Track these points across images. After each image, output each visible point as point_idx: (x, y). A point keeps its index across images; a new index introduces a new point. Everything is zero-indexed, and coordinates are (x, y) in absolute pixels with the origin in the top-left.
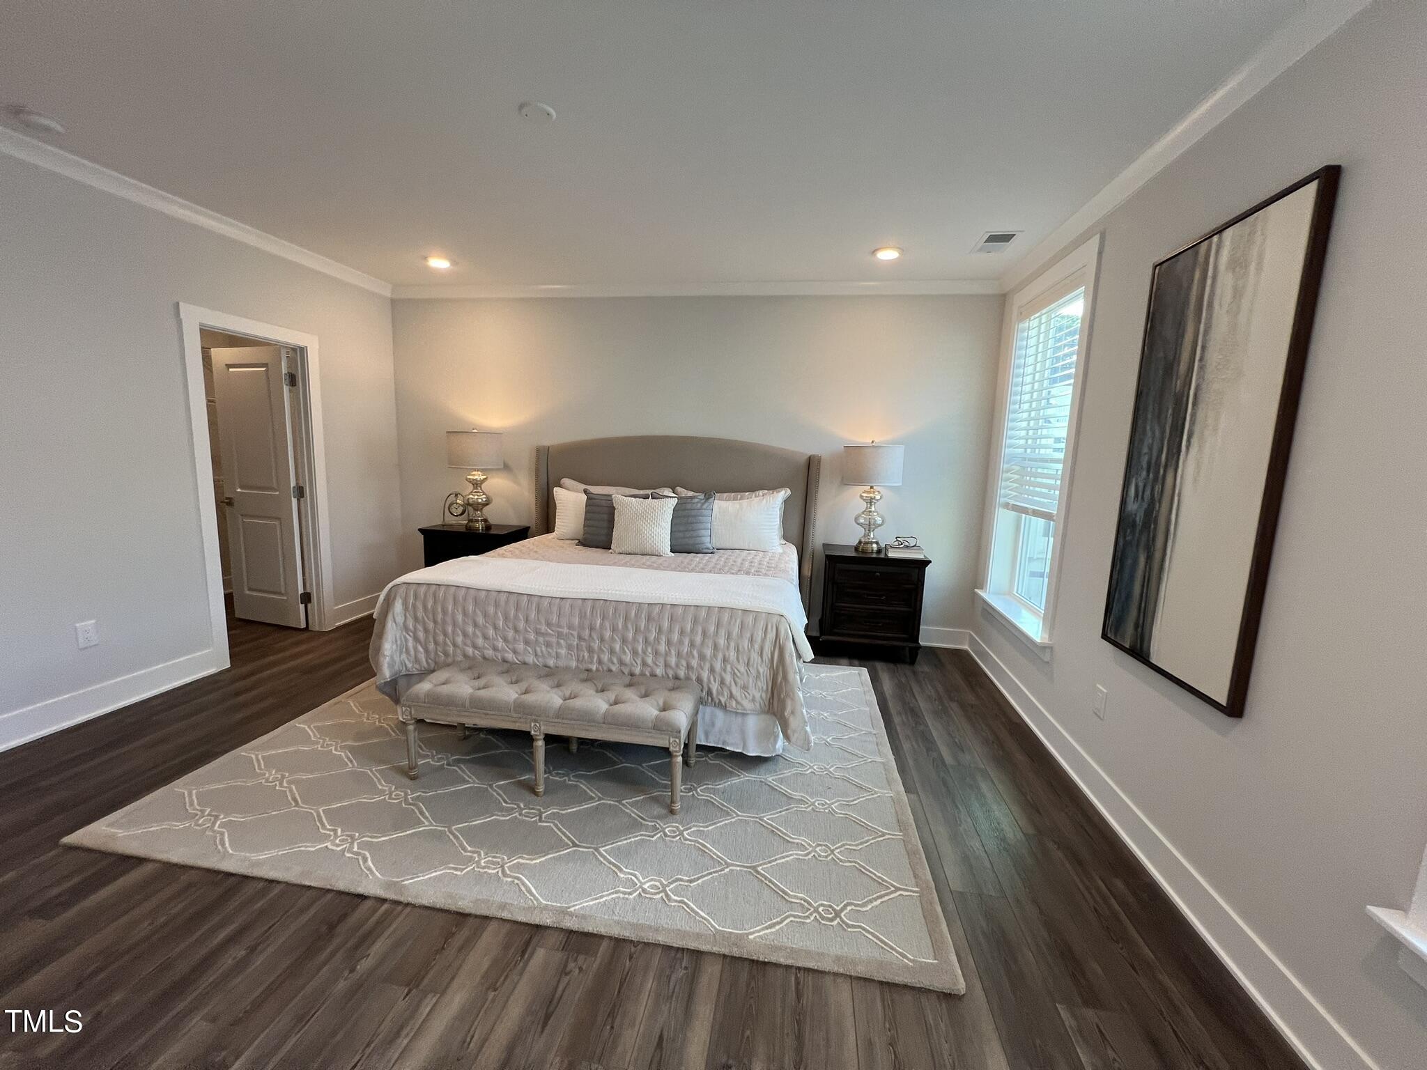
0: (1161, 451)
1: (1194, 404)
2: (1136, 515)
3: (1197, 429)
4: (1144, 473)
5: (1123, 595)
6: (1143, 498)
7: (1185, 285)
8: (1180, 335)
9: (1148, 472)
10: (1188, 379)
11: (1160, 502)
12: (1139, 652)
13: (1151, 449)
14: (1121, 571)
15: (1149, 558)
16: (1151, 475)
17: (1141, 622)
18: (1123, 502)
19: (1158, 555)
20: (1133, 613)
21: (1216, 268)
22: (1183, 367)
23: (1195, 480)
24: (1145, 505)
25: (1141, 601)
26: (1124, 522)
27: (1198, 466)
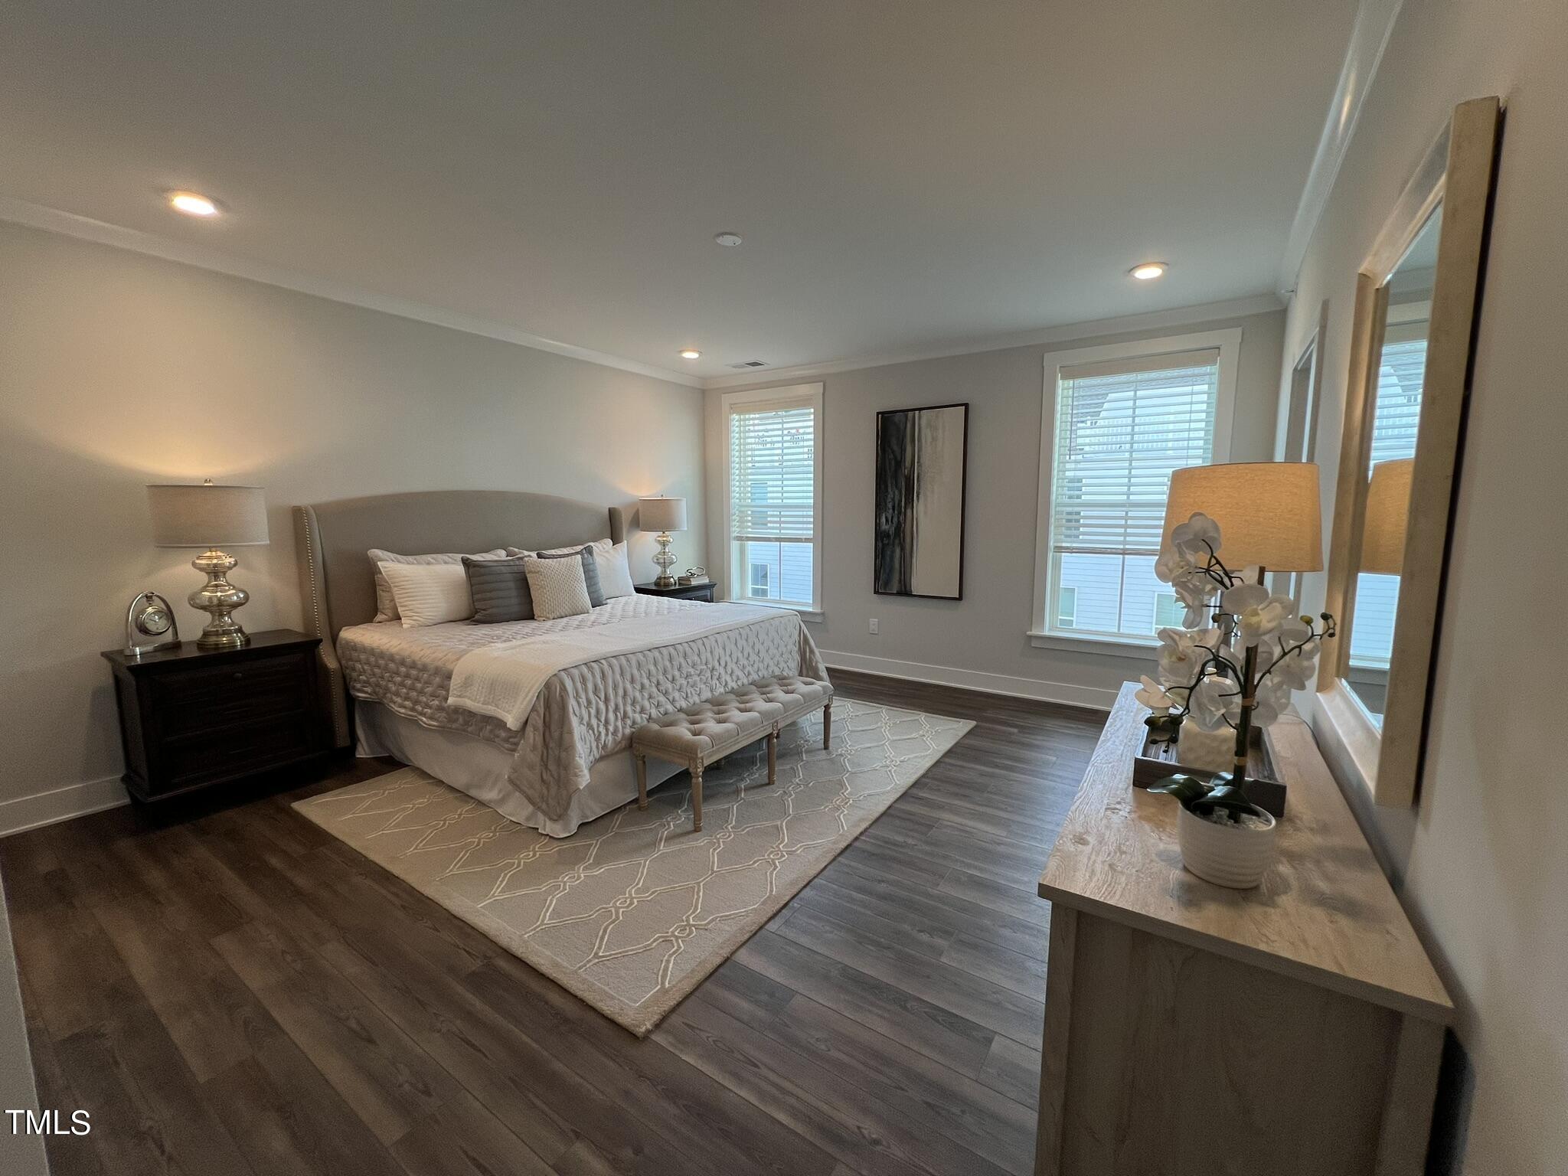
0: (901, 501)
1: (918, 481)
2: (889, 531)
3: (922, 491)
4: (891, 511)
5: (887, 571)
6: (892, 522)
7: (902, 427)
8: (903, 450)
9: (894, 509)
10: (912, 470)
11: (905, 523)
12: (905, 592)
13: (893, 499)
14: (883, 557)
15: (903, 549)
16: (896, 512)
17: (903, 579)
18: (877, 525)
19: (908, 547)
20: (897, 576)
21: (919, 425)
22: (908, 463)
23: (925, 513)
24: (895, 525)
26: (880, 535)
27: (926, 506)
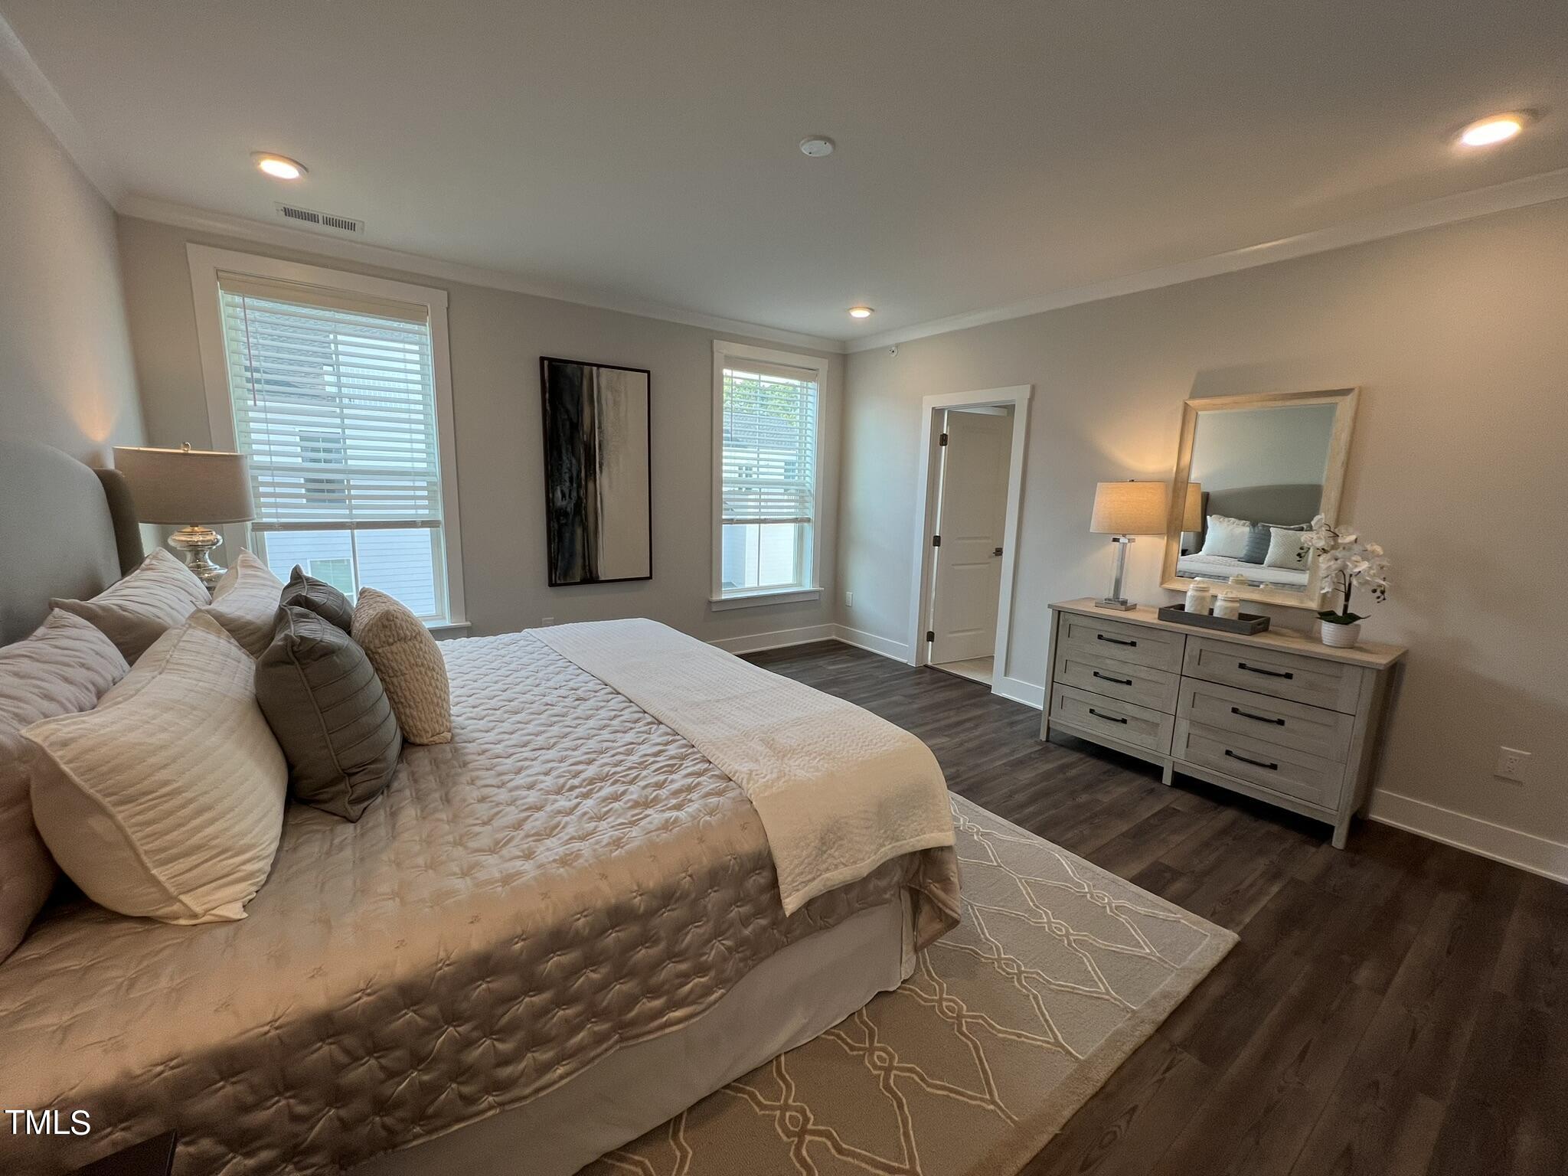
0: (579, 472)
1: (601, 448)
2: (566, 508)
3: (605, 462)
4: (568, 484)
5: (567, 557)
6: (570, 497)
7: (577, 384)
8: (579, 410)
9: (571, 482)
10: (592, 435)
11: (586, 499)
12: (590, 579)
13: (570, 469)
14: (559, 542)
16: (575, 485)
17: (587, 564)
18: (550, 501)
19: (592, 526)
20: (579, 561)
21: (598, 384)
22: (586, 428)
23: (610, 487)
24: (573, 501)
25: (584, 540)
26: (554, 514)
27: (610, 479)
